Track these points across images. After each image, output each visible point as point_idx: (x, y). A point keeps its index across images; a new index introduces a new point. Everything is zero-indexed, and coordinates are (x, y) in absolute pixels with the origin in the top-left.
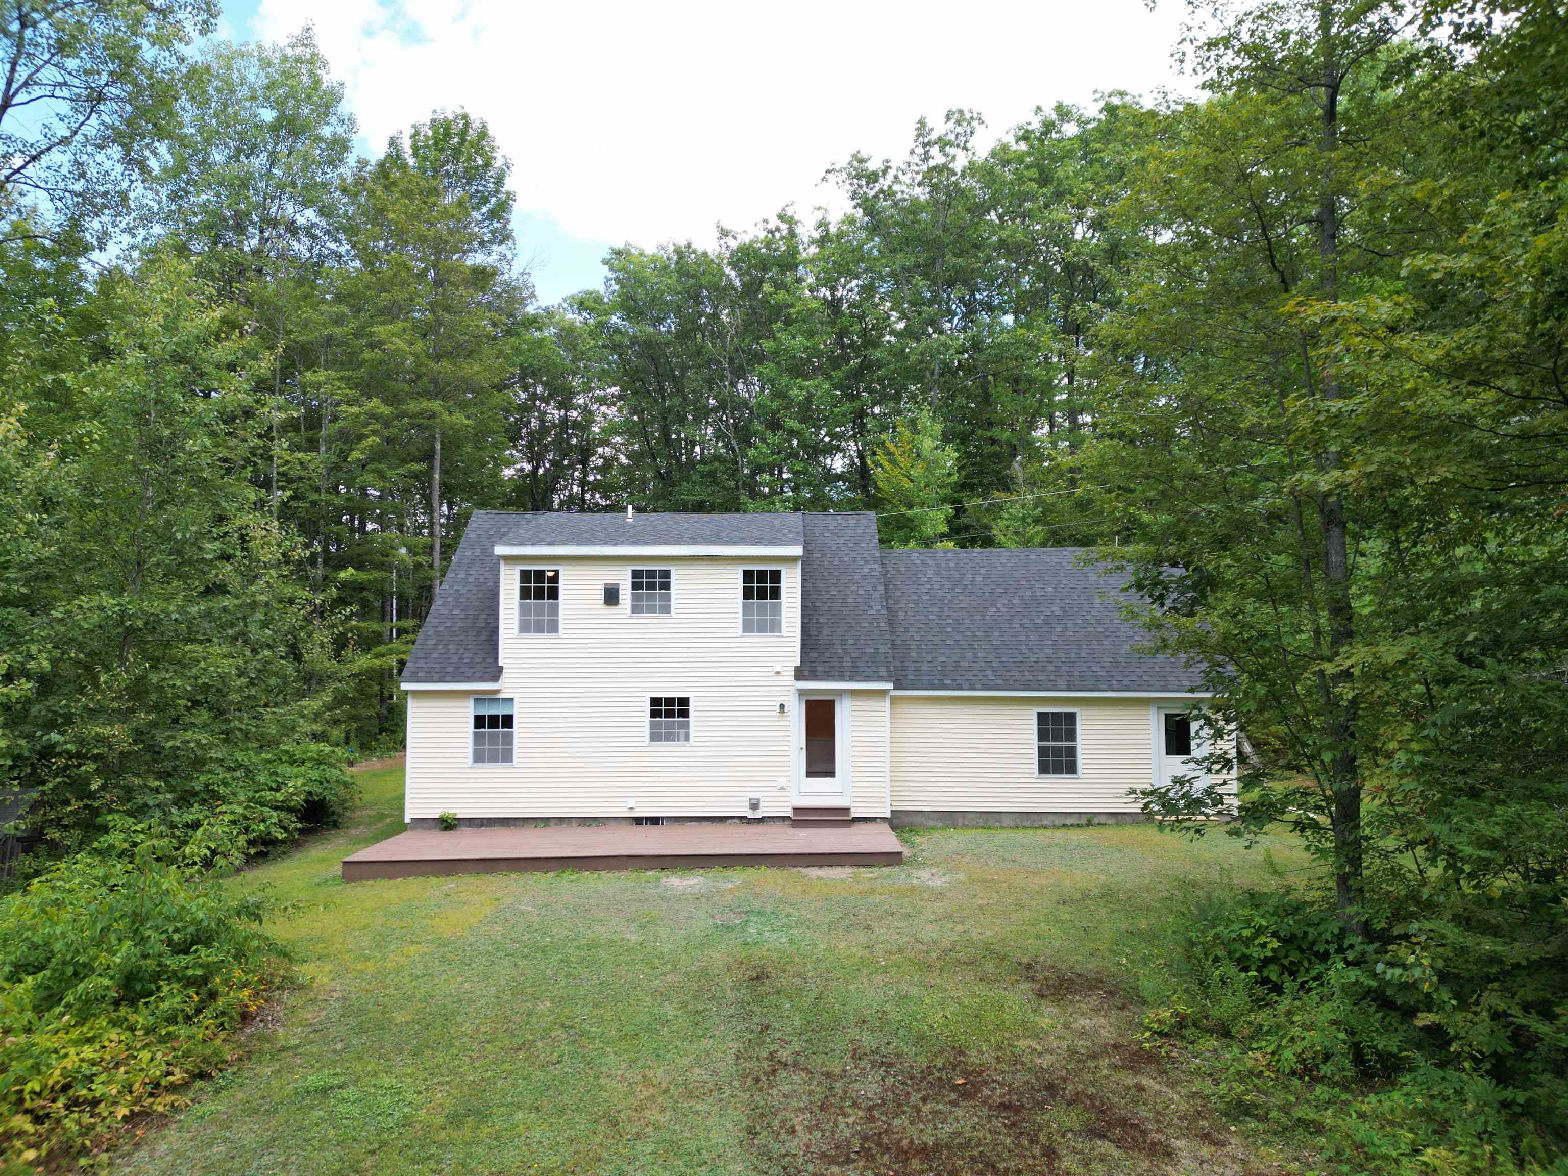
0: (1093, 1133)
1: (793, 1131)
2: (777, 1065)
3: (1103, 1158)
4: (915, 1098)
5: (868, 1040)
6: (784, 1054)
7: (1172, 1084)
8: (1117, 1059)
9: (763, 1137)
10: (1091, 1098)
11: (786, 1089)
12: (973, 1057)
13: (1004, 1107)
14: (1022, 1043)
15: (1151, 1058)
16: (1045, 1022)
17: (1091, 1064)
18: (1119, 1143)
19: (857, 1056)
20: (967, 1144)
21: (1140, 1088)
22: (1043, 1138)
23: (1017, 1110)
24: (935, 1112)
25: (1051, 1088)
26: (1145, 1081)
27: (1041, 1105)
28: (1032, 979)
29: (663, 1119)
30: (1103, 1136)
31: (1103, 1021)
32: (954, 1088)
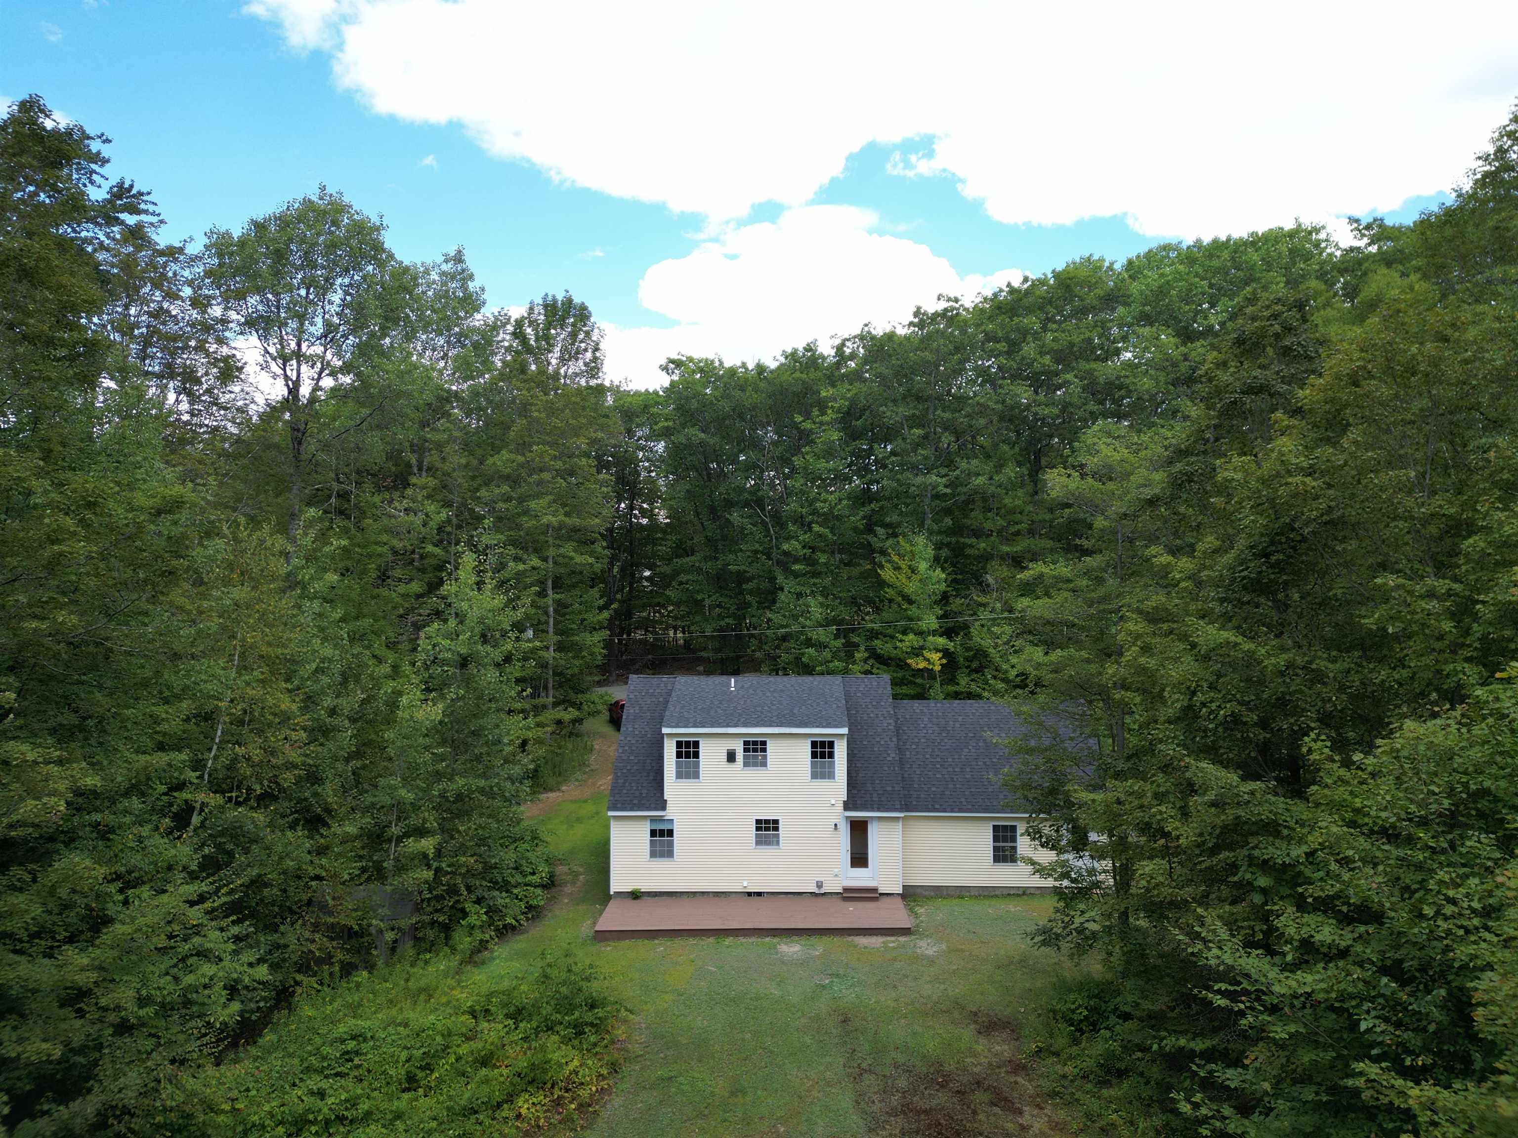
0: (993, 1104)
1: (873, 1102)
2: (862, 1072)
3: (994, 1115)
4: (922, 1087)
5: (901, 1058)
6: (864, 1065)
7: (1030, 1081)
8: (1009, 1069)
9: (863, 1105)
10: (995, 1088)
11: (868, 1082)
12: (947, 1068)
13: (958, 1092)
14: (968, 1060)
15: (1024, 1068)
16: (979, 1048)
17: (997, 1071)
18: (1002, 1109)
19: (896, 1067)
20: (943, 1109)
21: (1016, 1083)
22: (972, 1106)
23: (964, 1093)
24: (930, 1095)
25: (978, 1083)
26: (1019, 1079)
27: (973, 1091)
28: (976, 1022)
29: (820, 1095)
30: (996, 1105)
31: (1006, 1047)
32: (938, 1083)
